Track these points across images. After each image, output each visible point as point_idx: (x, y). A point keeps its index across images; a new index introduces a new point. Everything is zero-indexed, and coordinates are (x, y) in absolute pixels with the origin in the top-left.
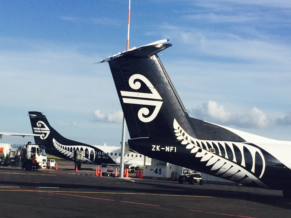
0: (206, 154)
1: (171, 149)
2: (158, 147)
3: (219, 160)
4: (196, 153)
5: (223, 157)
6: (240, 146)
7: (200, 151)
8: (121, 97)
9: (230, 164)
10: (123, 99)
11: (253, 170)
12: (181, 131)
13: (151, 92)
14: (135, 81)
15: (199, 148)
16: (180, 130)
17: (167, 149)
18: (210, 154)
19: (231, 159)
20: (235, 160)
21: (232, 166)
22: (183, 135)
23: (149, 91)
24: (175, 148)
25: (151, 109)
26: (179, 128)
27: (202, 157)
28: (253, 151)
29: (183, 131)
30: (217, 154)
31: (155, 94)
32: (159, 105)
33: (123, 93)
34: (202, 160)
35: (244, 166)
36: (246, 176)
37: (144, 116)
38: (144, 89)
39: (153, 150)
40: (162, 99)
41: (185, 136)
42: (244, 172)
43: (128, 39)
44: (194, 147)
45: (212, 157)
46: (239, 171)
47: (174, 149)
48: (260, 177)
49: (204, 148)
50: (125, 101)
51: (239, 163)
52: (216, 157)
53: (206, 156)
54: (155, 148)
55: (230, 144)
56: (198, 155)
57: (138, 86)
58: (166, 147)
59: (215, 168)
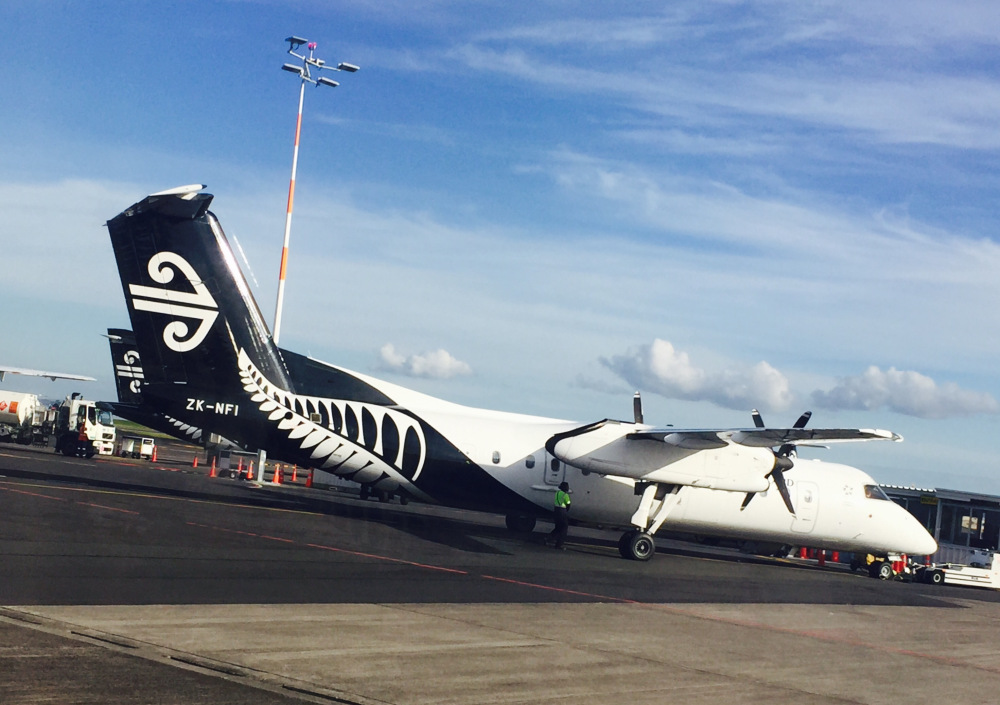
0: (301, 423)
1: (227, 409)
2: (199, 404)
3: (327, 437)
4: (279, 421)
5: (337, 432)
6: (378, 413)
7: (289, 416)
8: (129, 297)
9: (349, 447)
10: (135, 301)
11: (399, 463)
12: (254, 375)
13: (194, 292)
14: (162, 266)
15: (288, 410)
16: (252, 371)
17: (219, 408)
18: (310, 425)
19: (353, 438)
20: (361, 439)
21: (355, 453)
22: (259, 382)
23: (189, 288)
24: (237, 407)
25: (193, 325)
26: (249, 368)
27: (291, 430)
28: (403, 424)
29: (259, 375)
30: (325, 425)
31: (203, 295)
32: (209, 319)
33: (135, 289)
34: (291, 436)
35: (381, 453)
36: (385, 475)
37: (176, 338)
38: (180, 283)
39: (188, 408)
40: (216, 306)
41: (262, 386)
42: (380, 466)
43: (293, 178)
44: (277, 408)
45: (314, 430)
46: (370, 463)
47: (233, 409)
48: (415, 478)
49: (299, 411)
50: (139, 305)
51: (369, 446)
52: (322, 432)
53: (302, 429)
54: (194, 405)
55: (357, 407)
56: (284, 425)
57: (167, 276)
58: (218, 404)
59: (319, 452)
